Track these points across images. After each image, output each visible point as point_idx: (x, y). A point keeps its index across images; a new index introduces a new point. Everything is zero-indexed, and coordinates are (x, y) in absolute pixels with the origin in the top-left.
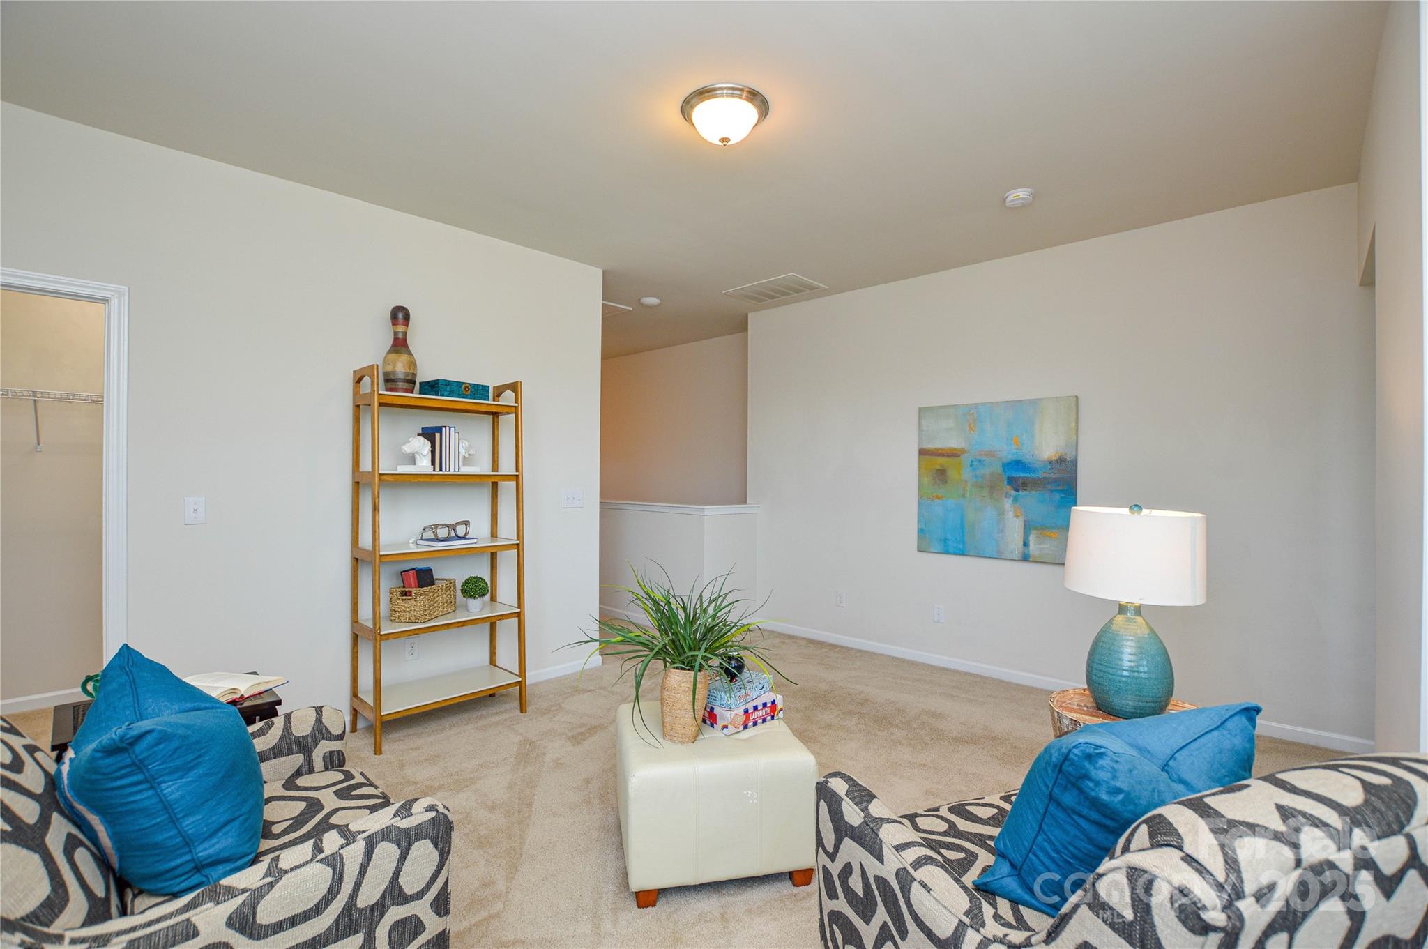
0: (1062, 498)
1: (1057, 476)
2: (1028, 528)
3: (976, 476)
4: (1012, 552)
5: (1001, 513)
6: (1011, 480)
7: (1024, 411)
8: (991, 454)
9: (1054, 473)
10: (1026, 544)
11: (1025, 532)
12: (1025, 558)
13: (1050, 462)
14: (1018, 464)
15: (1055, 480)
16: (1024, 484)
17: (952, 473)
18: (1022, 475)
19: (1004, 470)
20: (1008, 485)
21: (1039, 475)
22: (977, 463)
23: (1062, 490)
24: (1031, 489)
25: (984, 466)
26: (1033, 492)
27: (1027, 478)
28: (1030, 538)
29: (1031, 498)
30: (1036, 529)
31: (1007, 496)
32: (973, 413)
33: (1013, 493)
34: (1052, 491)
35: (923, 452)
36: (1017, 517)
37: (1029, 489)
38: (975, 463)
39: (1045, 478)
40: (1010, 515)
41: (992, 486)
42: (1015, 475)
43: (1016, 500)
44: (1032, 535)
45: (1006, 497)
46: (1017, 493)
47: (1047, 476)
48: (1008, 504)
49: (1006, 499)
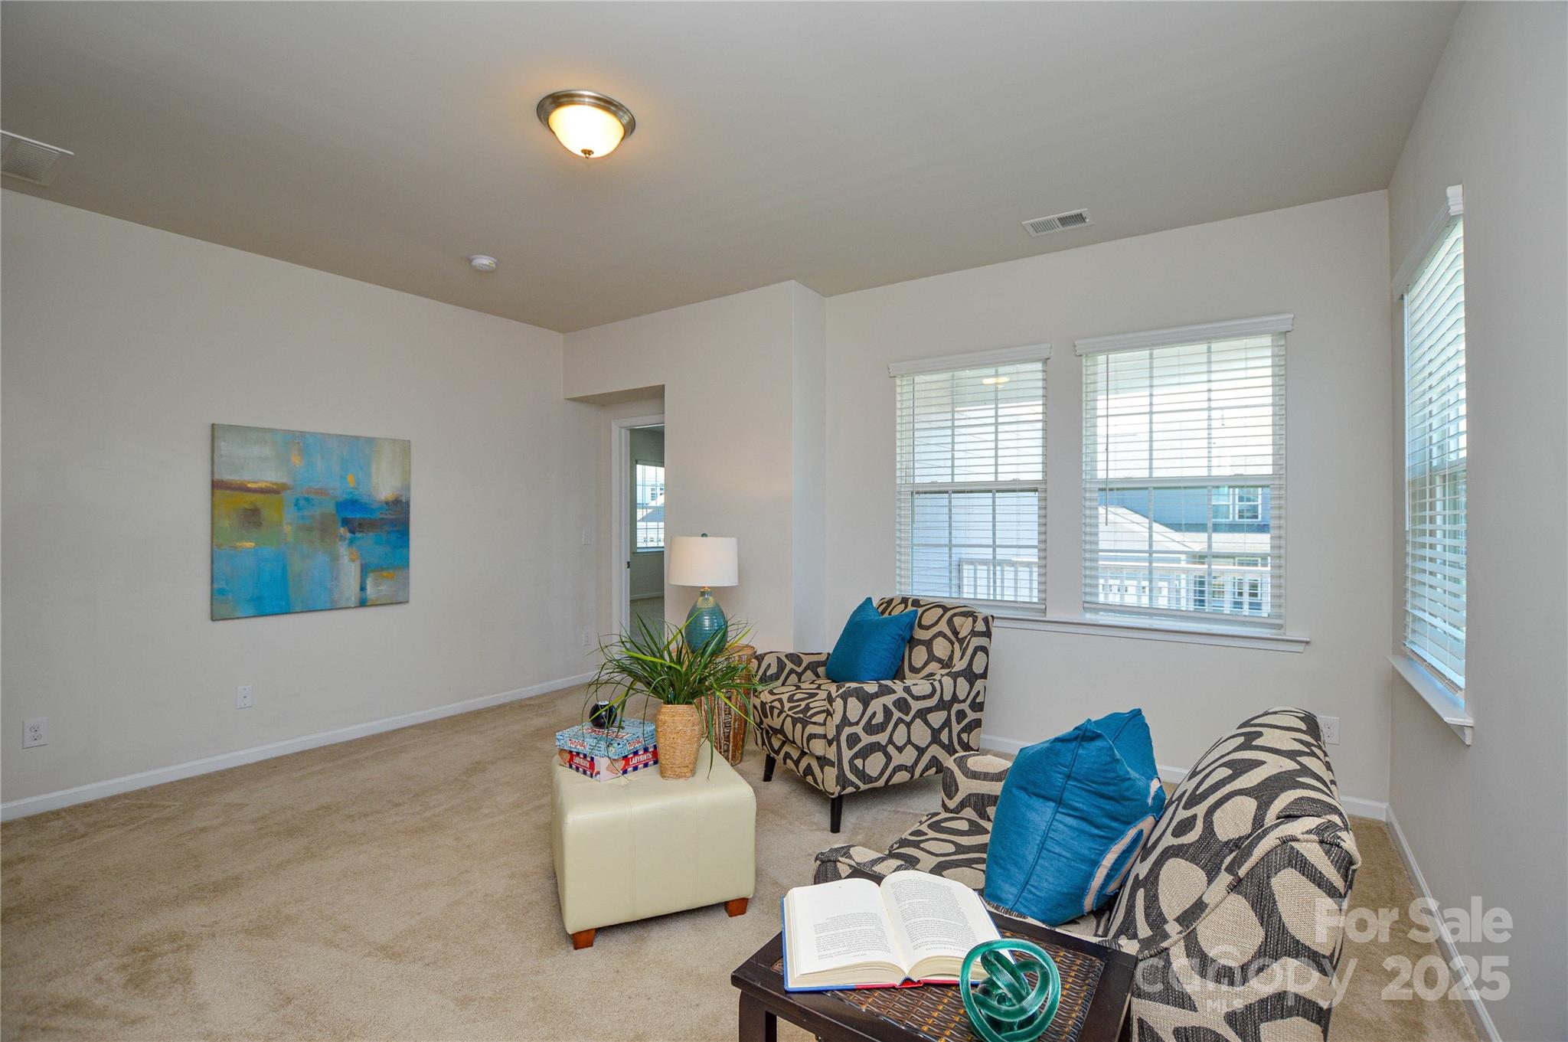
0: (398, 538)
1: (394, 517)
2: (365, 570)
3: (303, 518)
4: (347, 600)
5: (335, 558)
6: (346, 522)
7: (360, 449)
8: (321, 492)
9: (390, 514)
10: (363, 589)
11: (361, 577)
12: (363, 603)
13: (387, 503)
14: (353, 503)
15: (392, 521)
16: (360, 525)
17: (268, 514)
18: (358, 516)
19: (337, 511)
20: (343, 526)
21: (377, 515)
22: (303, 502)
23: (397, 531)
24: (369, 531)
25: (313, 505)
26: (371, 534)
27: (364, 519)
28: (368, 582)
29: (367, 540)
30: (373, 571)
31: (342, 538)
32: (298, 443)
33: (349, 535)
34: (389, 532)
35: (216, 485)
36: (353, 561)
37: (365, 530)
38: (302, 502)
39: (383, 519)
40: (345, 560)
41: (323, 530)
42: (349, 516)
43: (351, 542)
44: (369, 579)
45: (340, 540)
46: (353, 535)
47: (385, 517)
48: (343, 549)
49: (340, 543)
